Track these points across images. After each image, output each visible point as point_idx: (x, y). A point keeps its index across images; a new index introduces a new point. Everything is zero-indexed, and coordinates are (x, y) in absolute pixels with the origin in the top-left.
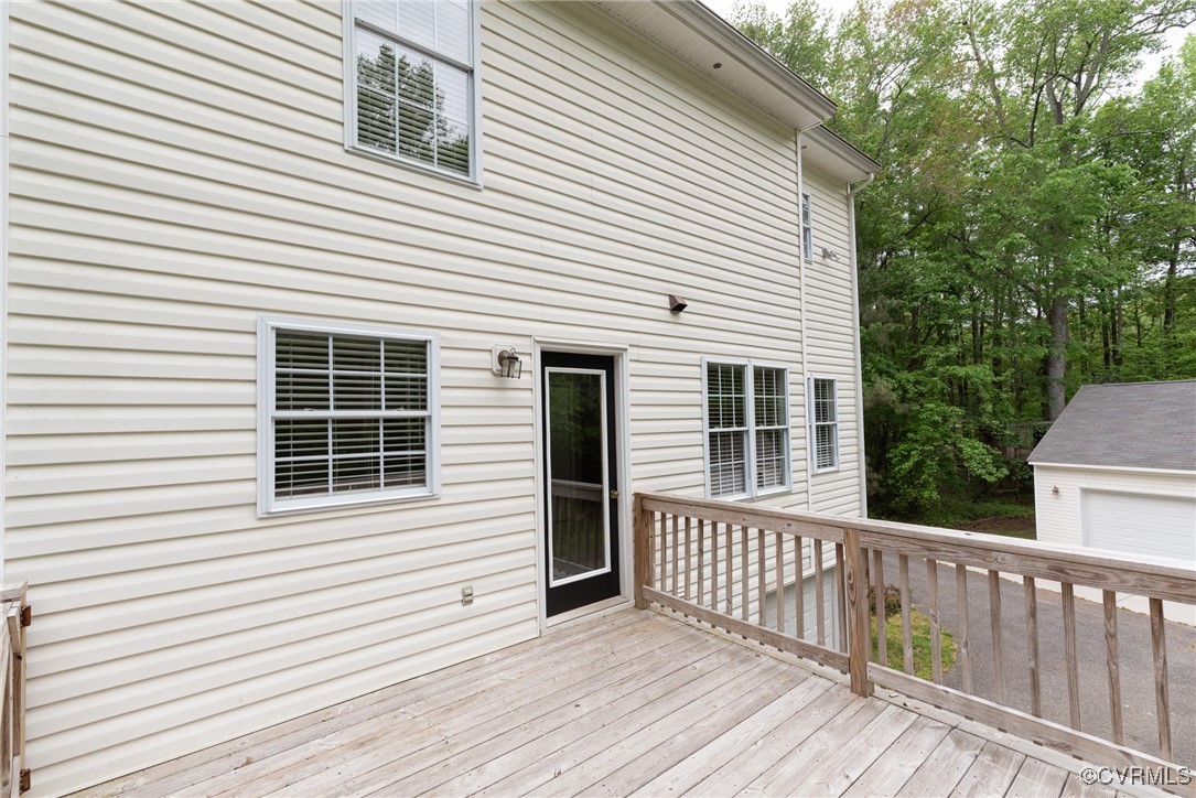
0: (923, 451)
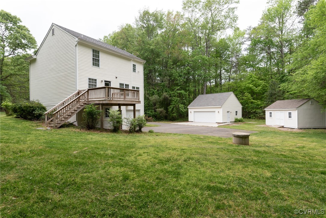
0: (173, 106)
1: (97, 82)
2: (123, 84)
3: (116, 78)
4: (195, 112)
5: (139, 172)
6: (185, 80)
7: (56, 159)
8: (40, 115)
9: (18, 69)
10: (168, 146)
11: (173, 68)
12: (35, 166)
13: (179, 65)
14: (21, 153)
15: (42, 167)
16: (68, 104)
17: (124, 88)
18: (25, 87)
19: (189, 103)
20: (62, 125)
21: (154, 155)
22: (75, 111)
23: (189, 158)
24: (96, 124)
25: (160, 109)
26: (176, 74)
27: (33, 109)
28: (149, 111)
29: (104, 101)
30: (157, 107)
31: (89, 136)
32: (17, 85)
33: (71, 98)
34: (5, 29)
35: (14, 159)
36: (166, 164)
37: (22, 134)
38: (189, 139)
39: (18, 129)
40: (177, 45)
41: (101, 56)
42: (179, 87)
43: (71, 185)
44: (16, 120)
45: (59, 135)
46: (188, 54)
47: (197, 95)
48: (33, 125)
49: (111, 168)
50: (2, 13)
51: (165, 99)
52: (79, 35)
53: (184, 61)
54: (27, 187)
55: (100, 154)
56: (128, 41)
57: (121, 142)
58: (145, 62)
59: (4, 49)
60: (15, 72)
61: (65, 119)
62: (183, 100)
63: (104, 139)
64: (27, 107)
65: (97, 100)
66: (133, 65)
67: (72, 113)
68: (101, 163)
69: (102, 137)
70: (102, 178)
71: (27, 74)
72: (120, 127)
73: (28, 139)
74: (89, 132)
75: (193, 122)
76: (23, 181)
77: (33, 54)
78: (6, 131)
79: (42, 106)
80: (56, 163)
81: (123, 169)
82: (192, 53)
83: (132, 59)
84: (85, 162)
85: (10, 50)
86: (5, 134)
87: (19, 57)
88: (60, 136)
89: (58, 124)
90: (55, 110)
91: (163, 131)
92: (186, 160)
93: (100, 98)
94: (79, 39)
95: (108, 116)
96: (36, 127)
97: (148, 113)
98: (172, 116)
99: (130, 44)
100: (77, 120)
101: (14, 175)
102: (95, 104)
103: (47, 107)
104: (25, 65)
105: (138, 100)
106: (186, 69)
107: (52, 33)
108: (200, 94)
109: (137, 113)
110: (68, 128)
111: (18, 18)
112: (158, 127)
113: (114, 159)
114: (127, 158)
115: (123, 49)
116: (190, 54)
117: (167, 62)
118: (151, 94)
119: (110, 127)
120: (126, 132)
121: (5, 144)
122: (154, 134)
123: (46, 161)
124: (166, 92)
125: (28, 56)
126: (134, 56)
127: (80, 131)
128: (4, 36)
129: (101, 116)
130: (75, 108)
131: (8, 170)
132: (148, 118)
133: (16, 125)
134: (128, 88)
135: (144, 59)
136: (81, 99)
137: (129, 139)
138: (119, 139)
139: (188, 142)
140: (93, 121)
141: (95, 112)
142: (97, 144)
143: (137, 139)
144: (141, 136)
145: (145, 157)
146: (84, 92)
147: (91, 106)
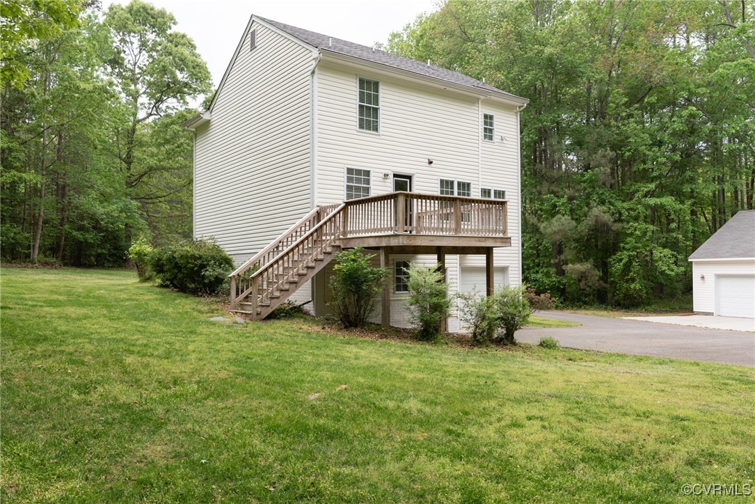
0: (629, 256)
1: (372, 178)
2: (452, 182)
3: (431, 163)
4: (719, 276)
5: (516, 482)
6: (678, 158)
7: (264, 413)
8: (219, 281)
9: (167, 151)
10: (618, 402)
11: (630, 116)
12: (211, 427)
13: (652, 105)
14: (177, 387)
15: (228, 431)
16: (289, 248)
17: (456, 195)
18: (182, 202)
19: (696, 245)
20: (273, 312)
21: (565, 428)
22: (310, 270)
23: (710, 455)
24: (367, 313)
25: (578, 266)
26: (642, 135)
27: (201, 264)
28: (537, 272)
29: (392, 239)
30: (568, 257)
31: (348, 348)
32: (164, 196)
33: (299, 230)
34: (138, 50)
35: (162, 401)
36: (614, 468)
37: (175, 333)
38: (701, 379)
39: (167, 319)
40: (646, 31)
41: (384, 95)
42: (652, 186)
43: (306, 497)
44: (161, 293)
45: (266, 340)
46: (689, 61)
47: (728, 211)
48: (203, 309)
49: (423, 458)
50: (135, 8)
51: (599, 229)
52: (320, 40)
53: (671, 89)
54: (197, 487)
55: (386, 408)
56: (469, 40)
57: (447, 374)
58: (525, 103)
59: (136, 102)
60: (160, 161)
61: (283, 293)
62: (669, 231)
63: (395, 360)
64: (187, 257)
65: (373, 234)
66: (486, 116)
67: (299, 275)
68: (390, 438)
69: (389, 355)
70: (395, 487)
71: (186, 166)
72: (443, 323)
73: (191, 348)
74: (347, 337)
75: (711, 314)
76: (185, 468)
77: (201, 109)
78: (140, 324)
79: (223, 255)
80: (265, 426)
81: (460, 468)
82: (708, 55)
83: (482, 97)
84: (342, 430)
85: (150, 104)
86: (139, 331)
87: (169, 120)
88: (270, 343)
89: (264, 308)
90: (255, 268)
91: (591, 344)
92: (697, 459)
93: (381, 230)
94: (322, 51)
95: (406, 288)
96: (209, 315)
97: (536, 280)
98: (624, 291)
99: (475, 48)
100: (313, 296)
101: (164, 447)
102: (366, 248)
103: (234, 258)
104: (182, 140)
105: (501, 235)
106: (681, 117)
107: (249, 43)
108: (743, 208)
109: (497, 279)
110: (288, 322)
111: (168, 13)
112: (571, 329)
113: (430, 430)
114: (473, 430)
115: (449, 67)
116: (697, 57)
117: (607, 96)
118: (546, 211)
119: (412, 323)
120: (460, 340)
121: (140, 359)
122: (561, 354)
123: (237, 415)
124: (603, 203)
125: (189, 116)
126: (487, 86)
127: (321, 331)
128: (136, 66)
129: (384, 287)
130: (309, 261)
131: (149, 431)
132: (536, 298)
133: (162, 308)
134: (468, 195)
135: (521, 93)
136: (326, 235)
137: (474, 366)
138: (440, 363)
139: (697, 392)
140: (358, 301)
141: (367, 273)
142: (375, 376)
143: (501, 368)
144: (514, 356)
145: (533, 432)
146: (334, 212)
147: (355, 254)
